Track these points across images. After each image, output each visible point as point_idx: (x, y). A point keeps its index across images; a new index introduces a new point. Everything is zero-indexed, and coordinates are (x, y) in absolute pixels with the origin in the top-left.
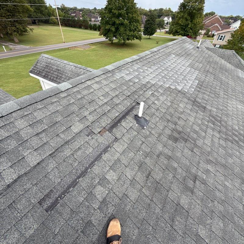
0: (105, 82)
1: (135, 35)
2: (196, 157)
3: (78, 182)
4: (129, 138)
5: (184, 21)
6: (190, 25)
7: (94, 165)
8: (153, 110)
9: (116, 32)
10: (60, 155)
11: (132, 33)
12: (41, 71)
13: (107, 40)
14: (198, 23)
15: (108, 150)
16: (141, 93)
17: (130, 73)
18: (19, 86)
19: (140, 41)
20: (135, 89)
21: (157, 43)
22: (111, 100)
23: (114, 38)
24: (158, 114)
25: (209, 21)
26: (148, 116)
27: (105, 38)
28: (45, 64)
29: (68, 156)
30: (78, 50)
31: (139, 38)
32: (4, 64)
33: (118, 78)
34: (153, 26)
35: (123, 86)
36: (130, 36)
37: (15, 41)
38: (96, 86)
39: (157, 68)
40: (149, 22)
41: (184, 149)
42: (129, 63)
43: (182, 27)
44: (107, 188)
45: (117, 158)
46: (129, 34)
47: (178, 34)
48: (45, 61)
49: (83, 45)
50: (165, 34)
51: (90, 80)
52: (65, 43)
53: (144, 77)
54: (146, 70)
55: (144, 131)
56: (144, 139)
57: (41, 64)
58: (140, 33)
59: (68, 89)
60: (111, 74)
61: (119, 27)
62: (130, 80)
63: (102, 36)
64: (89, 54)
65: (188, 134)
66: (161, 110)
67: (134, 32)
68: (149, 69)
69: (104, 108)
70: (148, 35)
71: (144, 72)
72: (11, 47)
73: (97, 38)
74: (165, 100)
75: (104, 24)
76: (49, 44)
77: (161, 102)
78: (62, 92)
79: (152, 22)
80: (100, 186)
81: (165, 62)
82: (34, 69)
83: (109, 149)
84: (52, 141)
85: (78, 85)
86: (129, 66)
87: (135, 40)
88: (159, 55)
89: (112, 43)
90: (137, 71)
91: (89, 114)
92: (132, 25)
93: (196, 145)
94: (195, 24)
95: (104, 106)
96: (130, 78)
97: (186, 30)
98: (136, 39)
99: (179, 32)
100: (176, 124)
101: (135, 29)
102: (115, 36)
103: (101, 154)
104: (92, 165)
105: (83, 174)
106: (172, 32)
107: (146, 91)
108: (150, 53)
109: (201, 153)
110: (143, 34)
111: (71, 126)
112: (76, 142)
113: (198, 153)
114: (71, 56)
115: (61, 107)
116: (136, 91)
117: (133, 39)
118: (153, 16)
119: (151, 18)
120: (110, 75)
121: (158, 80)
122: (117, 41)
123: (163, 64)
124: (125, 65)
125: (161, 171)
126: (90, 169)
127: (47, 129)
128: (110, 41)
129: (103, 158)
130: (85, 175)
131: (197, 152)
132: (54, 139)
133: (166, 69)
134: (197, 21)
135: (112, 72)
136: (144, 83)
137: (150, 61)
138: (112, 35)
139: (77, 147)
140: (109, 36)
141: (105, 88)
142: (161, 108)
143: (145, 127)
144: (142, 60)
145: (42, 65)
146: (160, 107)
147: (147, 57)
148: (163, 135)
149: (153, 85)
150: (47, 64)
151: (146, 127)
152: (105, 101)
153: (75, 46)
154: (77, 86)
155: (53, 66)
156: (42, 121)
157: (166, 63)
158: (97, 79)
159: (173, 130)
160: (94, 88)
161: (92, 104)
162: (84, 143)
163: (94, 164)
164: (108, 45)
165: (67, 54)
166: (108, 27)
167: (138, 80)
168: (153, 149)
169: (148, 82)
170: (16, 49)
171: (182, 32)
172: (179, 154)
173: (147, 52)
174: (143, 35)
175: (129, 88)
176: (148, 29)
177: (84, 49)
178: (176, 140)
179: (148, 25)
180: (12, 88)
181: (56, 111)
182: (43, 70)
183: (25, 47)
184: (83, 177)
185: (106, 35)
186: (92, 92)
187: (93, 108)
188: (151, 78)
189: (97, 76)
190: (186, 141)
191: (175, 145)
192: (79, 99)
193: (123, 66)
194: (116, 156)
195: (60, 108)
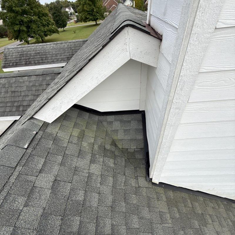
1: (50, 29)
5: (88, 6)
6: (95, 9)
9: (28, 32)
11: (47, 28)
12: (17, 61)
13: (22, 42)
14: (100, 6)
19: (58, 34)
21: (75, 33)
25: (106, 4)
27: (19, 41)
28: (17, 54)
34: (62, 18)
36: (47, 31)
40: (56, 14)
43: (89, 12)
46: (44, 29)
47: (89, 20)
48: (15, 51)
50: (75, 24)
57: (12, 56)
61: (29, 25)
63: (13, 40)
67: (48, 26)
70: (61, 28)
75: (10, 25)
79: (59, 14)
82: (6, 63)
87: (52, 34)
92: (43, 20)
94: (99, 8)
97: (93, 14)
98: (54, 33)
99: (89, 18)
101: (48, 24)
102: (29, 36)
106: (82, 20)
118: (57, 7)
119: (56, 10)
134: (99, 5)
138: (26, 35)
140: (22, 37)
145: (14, 57)
155: (29, 52)
166: (16, 28)
171: (91, 17)
176: (59, 21)
179: (57, 17)
182: (20, 60)
185: (19, 38)
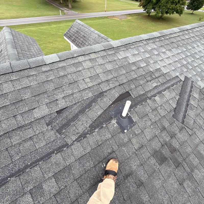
0: (101, 61)
1: (176, 8)
2: (183, 195)
3: (8, 182)
4: (97, 141)
7: (36, 165)
8: (148, 109)
9: (156, 4)
10: (6, 141)
11: (173, 6)
12: (72, 35)
13: (145, 12)
15: (63, 150)
16: (142, 82)
17: (138, 54)
18: (62, 45)
19: (180, 16)
20: (136, 76)
21: (200, 20)
22: (98, 85)
23: (153, 10)
24: (152, 116)
26: (137, 116)
27: (144, 9)
28: (76, 29)
29: (13, 144)
30: (115, 20)
31: (180, 12)
32: (57, 25)
33: (120, 58)
35: (122, 69)
36: (170, 9)
37: (69, 7)
38: (87, 64)
39: (180, 51)
41: (169, 177)
42: (143, 41)
44: (37, 202)
45: (68, 164)
46: (170, 6)
48: (77, 26)
49: (121, 15)
51: (84, 55)
52: (106, 12)
53: (156, 62)
54: (163, 52)
55: (121, 135)
56: (117, 147)
57: (74, 29)
58: (183, 6)
59: (54, 62)
60: (113, 52)
62: (134, 63)
63: (141, 7)
64: (123, 24)
65: (185, 155)
66: (160, 111)
67: (176, 5)
68: (167, 52)
69: (84, 93)
70: (192, 10)
71: (158, 55)
72: (65, 11)
73: (136, 9)
74: (172, 98)
76: (93, 12)
77: (165, 100)
78: (45, 65)
80: (30, 196)
81: (195, 46)
82: (68, 32)
83: (65, 149)
84: (5, 122)
85: (67, 59)
86: (141, 44)
87: (174, 13)
88: (191, 35)
89: (149, 15)
90: (150, 52)
91: (63, 98)
93: (190, 177)
95: (86, 91)
96: (136, 61)
98: (176, 13)
100: (173, 136)
101: (179, 2)
102: (154, 8)
103: (53, 152)
104: (35, 164)
105: (19, 173)
107: (150, 81)
108: (179, 31)
109: (194, 191)
110: (187, 8)
111: (34, 109)
112: (30, 130)
113: (189, 190)
114: (107, 25)
115: (36, 83)
116: (135, 79)
117: (173, 13)
120: (111, 53)
121: (173, 68)
122: (155, 14)
123: (191, 48)
124: (136, 43)
125: (119, 200)
126: (30, 169)
127: (8, 105)
128: (147, 13)
129: (52, 158)
130: (20, 175)
131: (188, 187)
132: (9, 119)
133: (192, 56)
135: (117, 49)
136: (152, 70)
137: (174, 41)
138: (151, 7)
139: (29, 136)
140: (148, 7)
141: (98, 68)
142: (161, 109)
143: (125, 131)
144: (163, 39)
146: (160, 107)
147: (172, 36)
148: (146, 148)
149: (164, 75)
150: (78, 30)
151: (128, 130)
152: (90, 85)
153: (113, 16)
154: (66, 61)
155: (82, 32)
156: (8, 95)
157: (196, 48)
158: (93, 56)
159: (165, 144)
160: (84, 66)
161: (72, 86)
162: (39, 133)
163: (38, 163)
164: (144, 17)
165: (105, 22)
167: (145, 65)
168: (123, 164)
169: (158, 70)
170: (68, 13)
172: (157, 183)
173: (176, 29)
174: (185, 9)
175: (129, 73)
176: (195, 2)
177: (121, 19)
178: (162, 160)
180: (58, 46)
181: (28, 86)
182: (74, 35)
183: (75, 13)
184: (16, 177)
185: (145, 7)
186: (80, 71)
187: (70, 91)
188: (166, 64)
189: (95, 52)
190: (178, 166)
191: (158, 166)
192: (60, 77)
193: (133, 44)
194: (69, 161)
195: (34, 84)
